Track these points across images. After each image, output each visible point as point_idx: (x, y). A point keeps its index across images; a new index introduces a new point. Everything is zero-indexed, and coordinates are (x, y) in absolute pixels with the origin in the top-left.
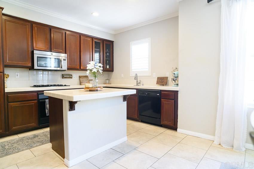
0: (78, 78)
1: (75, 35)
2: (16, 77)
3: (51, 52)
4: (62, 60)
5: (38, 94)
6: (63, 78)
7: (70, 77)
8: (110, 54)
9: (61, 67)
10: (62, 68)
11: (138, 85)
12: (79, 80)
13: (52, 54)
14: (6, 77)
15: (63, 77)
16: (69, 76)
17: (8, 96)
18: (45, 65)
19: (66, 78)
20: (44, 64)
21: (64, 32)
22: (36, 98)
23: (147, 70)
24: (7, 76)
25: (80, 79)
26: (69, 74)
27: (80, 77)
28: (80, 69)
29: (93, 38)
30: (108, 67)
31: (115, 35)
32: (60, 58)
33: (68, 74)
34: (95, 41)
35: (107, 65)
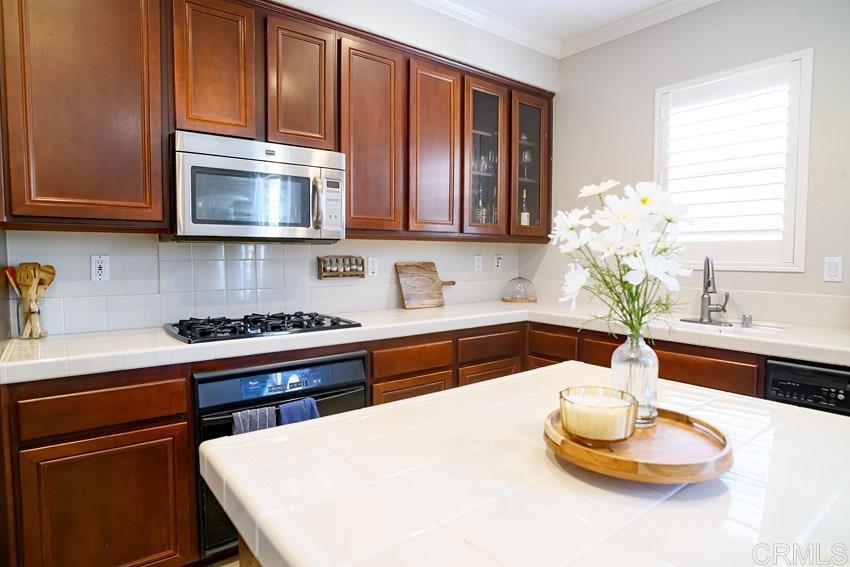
0: (390, 275)
1: (386, 53)
2: (95, 277)
3: (266, 141)
4: (322, 186)
5: (193, 385)
6: (320, 277)
7: (355, 269)
8: (535, 154)
9: (317, 226)
10: (324, 226)
11: (710, 322)
12: (394, 286)
13: (270, 153)
14: (41, 283)
15: (322, 269)
16: (351, 264)
17: (18, 406)
18: (235, 214)
19: (335, 275)
20: (232, 210)
21: (331, 37)
22: (184, 408)
23: (779, 237)
24: (43, 275)
25: (398, 278)
26: (350, 258)
27: (398, 269)
28: (405, 233)
29: (465, 74)
30: (525, 219)
31: (559, 61)
32: (312, 174)
33: (344, 258)
34: (474, 91)
35: (521, 210)
